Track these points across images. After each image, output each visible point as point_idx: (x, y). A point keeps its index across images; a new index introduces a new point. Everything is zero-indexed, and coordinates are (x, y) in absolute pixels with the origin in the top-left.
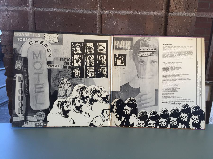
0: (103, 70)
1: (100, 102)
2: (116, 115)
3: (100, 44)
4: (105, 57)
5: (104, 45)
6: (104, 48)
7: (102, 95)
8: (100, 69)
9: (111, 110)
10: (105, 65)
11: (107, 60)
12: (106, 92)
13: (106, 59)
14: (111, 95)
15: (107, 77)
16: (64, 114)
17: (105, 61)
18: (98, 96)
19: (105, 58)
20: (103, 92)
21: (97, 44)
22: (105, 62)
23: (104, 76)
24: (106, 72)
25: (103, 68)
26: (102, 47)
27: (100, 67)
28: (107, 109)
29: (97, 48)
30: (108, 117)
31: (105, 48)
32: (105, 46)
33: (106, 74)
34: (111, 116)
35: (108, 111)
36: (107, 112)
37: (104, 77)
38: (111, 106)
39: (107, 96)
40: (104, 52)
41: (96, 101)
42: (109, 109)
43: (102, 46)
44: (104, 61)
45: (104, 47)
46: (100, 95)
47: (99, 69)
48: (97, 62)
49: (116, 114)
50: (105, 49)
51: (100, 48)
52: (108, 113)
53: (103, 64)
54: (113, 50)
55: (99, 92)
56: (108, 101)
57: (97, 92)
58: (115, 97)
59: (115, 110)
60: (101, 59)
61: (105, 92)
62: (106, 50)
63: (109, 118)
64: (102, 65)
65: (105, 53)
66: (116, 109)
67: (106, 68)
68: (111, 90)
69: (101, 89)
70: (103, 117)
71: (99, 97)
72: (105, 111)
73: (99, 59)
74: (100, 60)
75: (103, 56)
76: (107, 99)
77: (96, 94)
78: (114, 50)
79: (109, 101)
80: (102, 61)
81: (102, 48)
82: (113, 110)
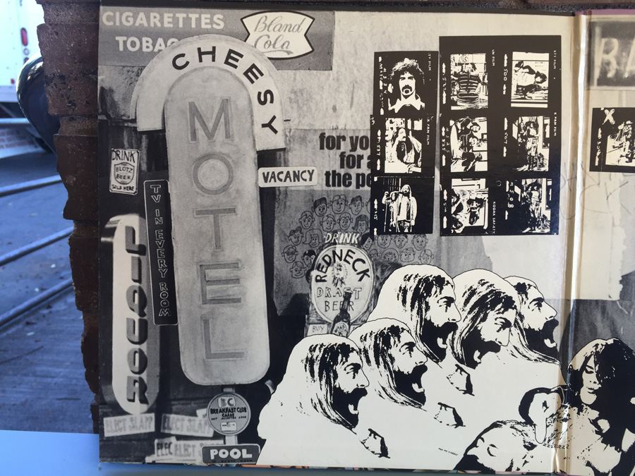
0: (531, 194)
1: (516, 353)
2: (594, 422)
3: (517, 56)
4: (545, 126)
5: (540, 61)
6: (539, 79)
7: (522, 317)
8: (517, 190)
10: (546, 168)
11: (554, 143)
12: (543, 303)
13: (548, 136)
14: (572, 321)
15: (554, 228)
16: (335, 406)
17: (544, 147)
18: (506, 324)
19: (544, 133)
20: (528, 302)
21: (506, 57)
22: (546, 153)
23: (534, 223)
24: (548, 202)
25: (532, 185)
26: (531, 72)
27: (518, 179)
28: (548, 391)
29: (505, 79)
30: (551, 430)
31: (543, 77)
32: (544, 69)
33: (548, 214)
35: (553, 399)
37: (537, 231)
38: (569, 375)
39: (551, 324)
40: (539, 98)
41: (494, 347)
43: (528, 67)
44: (537, 147)
45: (538, 74)
46: (516, 321)
47: (512, 188)
48: (505, 150)
49: (594, 414)
50: (545, 84)
51: (520, 78)
52: (553, 409)
53: (531, 161)
54: (588, 89)
55: (509, 303)
56: (555, 348)
57: (499, 306)
58: (590, 331)
59: (587, 397)
60: (522, 137)
61: (539, 305)
62: (549, 88)
63: (557, 432)
64: (525, 168)
65: (546, 106)
66: (595, 392)
67: (550, 183)
69: (521, 288)
70: (528, 429)
71: (507, 329)
73: (515, 135)
74: (520, 140)
75: (533, 119)
76: (547, 342)
77: (492, 315)
78: (594, 87)
79: (558, 348)
80: (529, 145)
81: (530, 80)
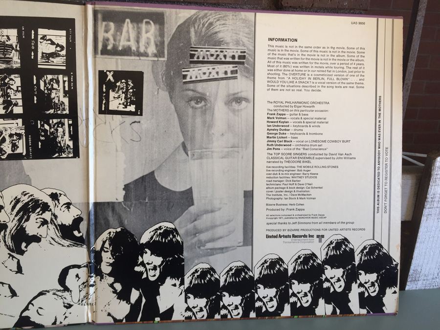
0: (57, 130)
1: (53, 242)
2: (112, 286)
3: (42, 32)
4: (64, 82)
5: (59, 36)
6: (58, 49)
7: (56, 217)
8: (47, 127)
9: (94, 268)
10: (67, 112)
11: (72, 94)
12: (71, 206)
13: (67, 89)
14: (92, 217)
15: (76, 154)
17: (64, 96)
18: (44, 222)
19: (64, 87)
20: (60, 206)
21: (33, 32)
22: (66, 101)
23: (61, 150)
24: (70, 136)
25: (58, 123)
26: (53, 43)
28: (79, 267)
29: (33, 48)
30: (83, 293)
31: (62, 48)
32: (63, 41)
33: (71, 144)
34: (92, 290)
35: (83, 272)
36: (77, 276)
37: (64, 156)
38: (93, 255)
39: (77, 221)
40: (59, 62)
41: (37, 239)
42: (87, 266)
43: (50, 40)
44: (59, 96)
45: (58, 45)
46: (51, 219)
47: (42, 126)
48: (35, 98)
49: (111, 280)
50: (64, 52)
51: (44, 48)
52: (83, 279)
53: (56, 107)
54: (95, 57)
55: (45, 207)
56: (82, 236)
57: (38, 210)
58: (105, 223)
60: (48, 89)
61: (68, 208)
62: (66, 56)
63: (87, 296)
64: (52, 111)
65: (64, 68)
66: (111, 265)
67: (71, 122)
68: (92, 201)
69: (54, 197)
70: (66, 294)
71: (46, 226)
72: (72, 272)
73: (42, 87)
74: (46, 92)
75: (55, 77)
76: (76, 233)
77: (33, 216)
78: (99, 56)
79: (84, 237)
80: (53, 95)
81: (52, 49)
82: (100, 268)
